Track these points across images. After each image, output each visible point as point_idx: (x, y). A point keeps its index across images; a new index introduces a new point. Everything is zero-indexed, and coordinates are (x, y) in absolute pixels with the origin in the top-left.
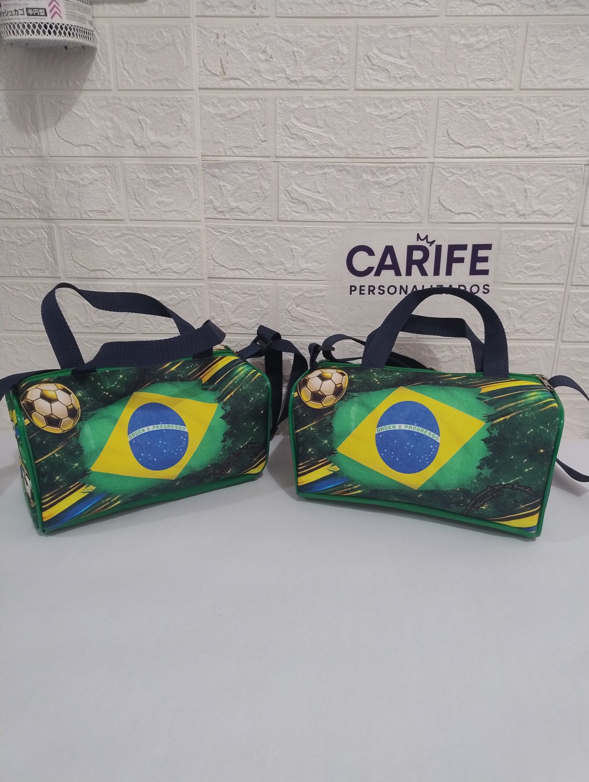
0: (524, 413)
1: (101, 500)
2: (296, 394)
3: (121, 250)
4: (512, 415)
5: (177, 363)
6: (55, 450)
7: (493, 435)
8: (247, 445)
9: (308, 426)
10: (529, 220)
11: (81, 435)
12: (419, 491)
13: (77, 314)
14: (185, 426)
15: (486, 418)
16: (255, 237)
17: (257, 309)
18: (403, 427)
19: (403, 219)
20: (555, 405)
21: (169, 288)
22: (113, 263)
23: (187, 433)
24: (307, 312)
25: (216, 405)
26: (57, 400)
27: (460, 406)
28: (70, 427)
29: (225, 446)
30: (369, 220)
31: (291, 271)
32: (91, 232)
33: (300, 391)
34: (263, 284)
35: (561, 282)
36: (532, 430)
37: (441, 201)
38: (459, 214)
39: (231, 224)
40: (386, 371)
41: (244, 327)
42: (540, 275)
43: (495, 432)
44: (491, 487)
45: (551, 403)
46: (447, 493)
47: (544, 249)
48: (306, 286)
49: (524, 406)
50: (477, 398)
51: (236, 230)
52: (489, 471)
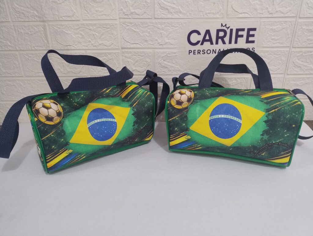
0: (284, 107)
1: (76, 157)
2: (168, 102)
3: (79, 35)
4: (279, 108)
5: (109, 89)
6: (51, 133)
7: (269, 119)
8: (144, 127)
9: (175, 117)
10: (274, 16)
11: (64, 125)
12: (230, 147)
13: (59, 67)
14: (115, 119)
15: (265, 110)
16: (143, 27)
17: (145, 63)
18: (223, 116)
19: (215, 16)
20: (299, 103)
21: (103, 53)
22: (75, 42)
23: (116, 122)
24: (169, 64)
25: (129, 108)
26: (51, 108)
27: (251, 105)
28: (58, 121)
29: (134, 128)
30: (198, 17)
31: (161, 44)
32: (64, 27)
33: (171, 100)
34: (148, 50)
35: (288, 46)
36: (289, 116)
37: (233, 7)
38: (241, 13)
39: (132, 21)
40: (211, 89)
41: (139, 72)
42: (279, 43)
43: (270, 117)
44: (267, 144)
45: (297, 102)
46: (245, 148)
47: (281, 30)
48: (168, 51)
49: (284, 104)
50: (260, 101)
51: (134, 24)
52: (267, 137)
